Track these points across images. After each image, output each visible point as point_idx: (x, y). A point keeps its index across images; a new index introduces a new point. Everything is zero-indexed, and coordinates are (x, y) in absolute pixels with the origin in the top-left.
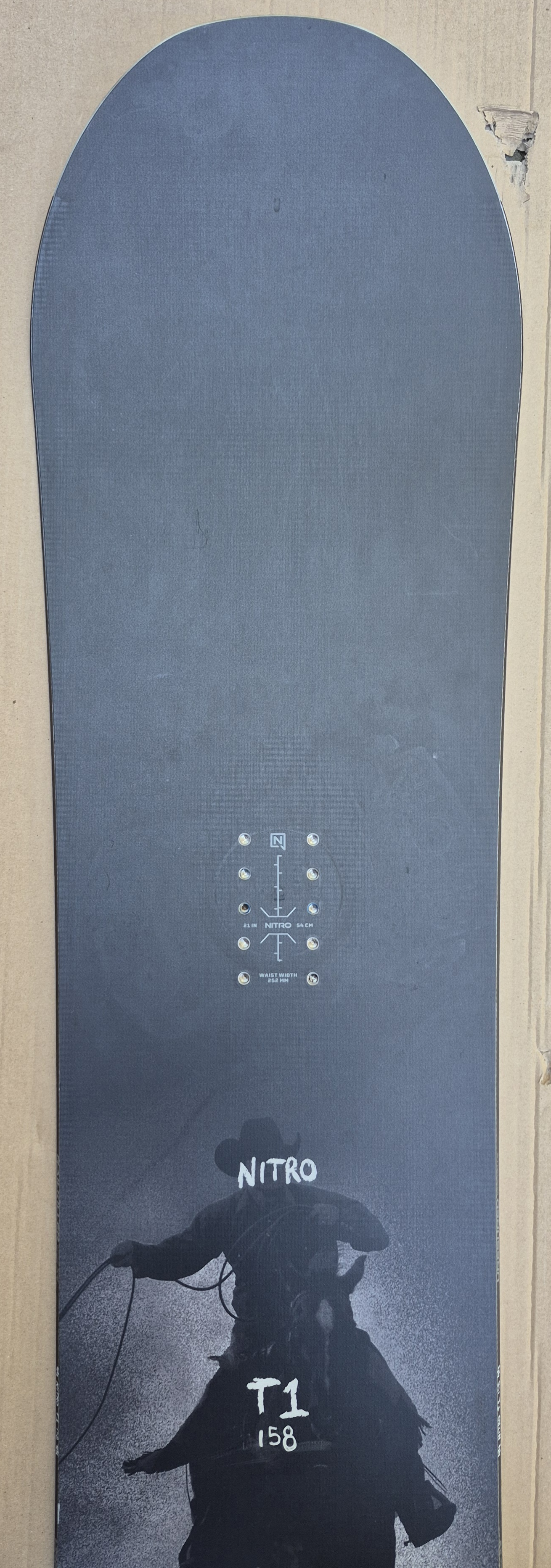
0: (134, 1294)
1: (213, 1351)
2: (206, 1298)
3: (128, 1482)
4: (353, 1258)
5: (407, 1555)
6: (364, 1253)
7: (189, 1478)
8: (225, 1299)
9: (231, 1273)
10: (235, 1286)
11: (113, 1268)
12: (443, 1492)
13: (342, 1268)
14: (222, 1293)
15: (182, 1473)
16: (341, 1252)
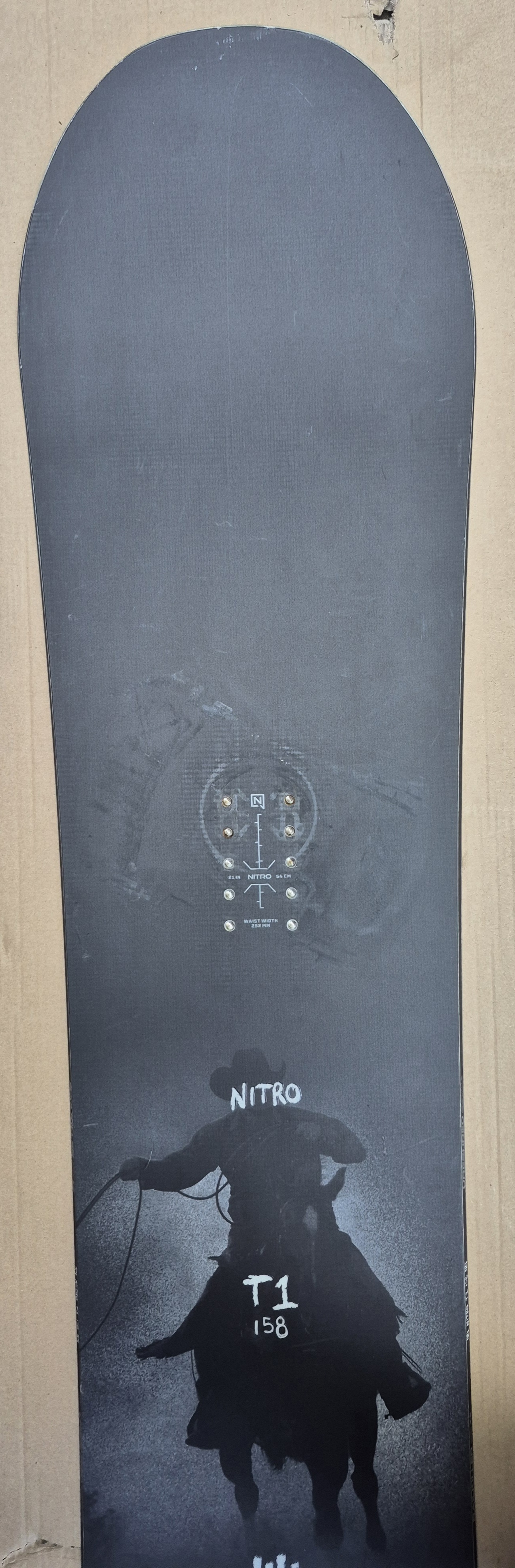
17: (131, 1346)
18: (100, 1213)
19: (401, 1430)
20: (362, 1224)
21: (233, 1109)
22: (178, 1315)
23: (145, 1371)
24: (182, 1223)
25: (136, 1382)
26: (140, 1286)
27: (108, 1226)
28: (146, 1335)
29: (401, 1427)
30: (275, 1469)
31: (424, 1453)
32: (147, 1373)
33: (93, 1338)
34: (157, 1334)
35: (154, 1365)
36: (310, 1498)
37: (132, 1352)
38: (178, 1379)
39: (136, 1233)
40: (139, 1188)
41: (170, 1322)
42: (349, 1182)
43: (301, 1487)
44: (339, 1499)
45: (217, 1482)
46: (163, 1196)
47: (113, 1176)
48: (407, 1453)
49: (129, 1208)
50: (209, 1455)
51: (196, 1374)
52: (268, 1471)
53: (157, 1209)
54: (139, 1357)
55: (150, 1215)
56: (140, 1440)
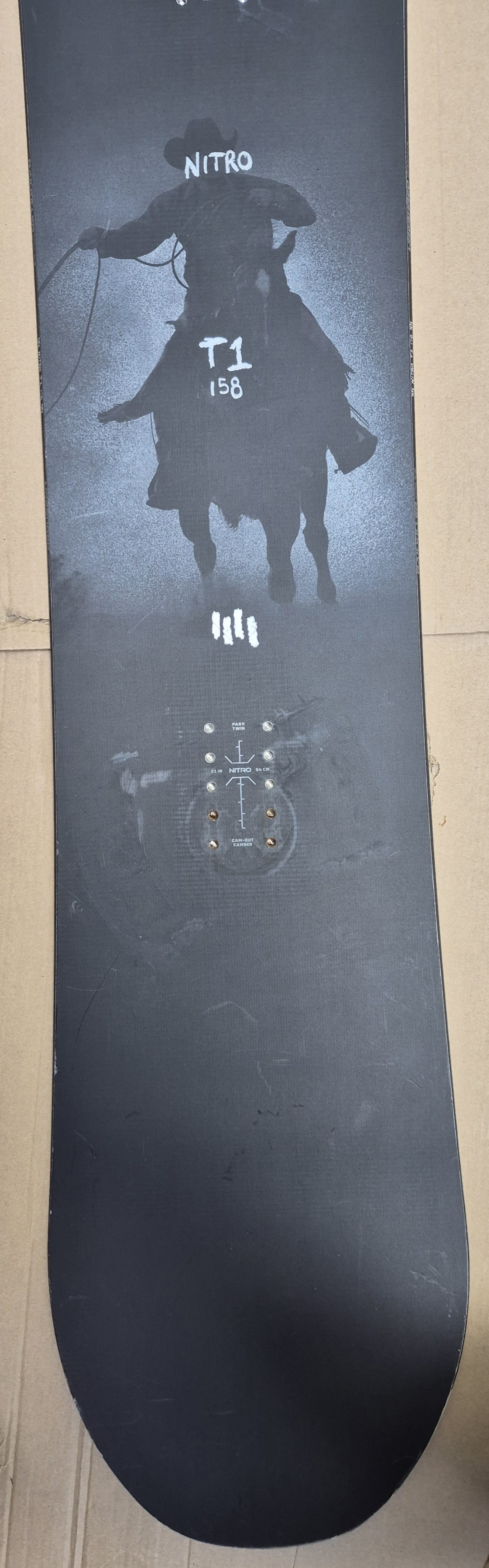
0: (101, 271)
1: (170, 317)
2: (162, 272)
3: (103, 430)
4: (285, 233)
5: (337, 480)
6: (295, 229)
7: (154, 425)
8: (177, 273)
9: (182, 250)
10: (186, 261)
11: (81, 250)
12: (366, 427)
13: (276, 242)
14: (176, 267)
15: (147, 420)
16: (275, 228)
17: (94, 411)
18: (61, 282)
19: (349, 484)
20: (312, 286)
21: (187, 177)
22: (137, 379)
23: (107, 435)
24: (140, 289)
25: (99, 446)
26: (100, 352)
27: (68, 295)
28: (107, 400)
29: (350, 481)
30: (231, 527)
31: (371, 506)
32: (109, 438)
33: (56, 404)
34: (118, 398)
35: (116, 429)
36: (265, 554)
37: (94, 417)
38: (138, 441)
39: (96, 301)
40: (98, 257)
41: (130, 386)
42: (301, 244)
43: (256, 543)
44: (291, 554)
45: (177, 542)
46: (120, 264)
47: (73, 246)
48: (355, 506)
49: (89, 277)
50: (169, 516)
51: (155, 436)
52: (225, 529)
53: (116, 277)
54: (101, 421)
55: (108, 283)
56: (104, 503)
